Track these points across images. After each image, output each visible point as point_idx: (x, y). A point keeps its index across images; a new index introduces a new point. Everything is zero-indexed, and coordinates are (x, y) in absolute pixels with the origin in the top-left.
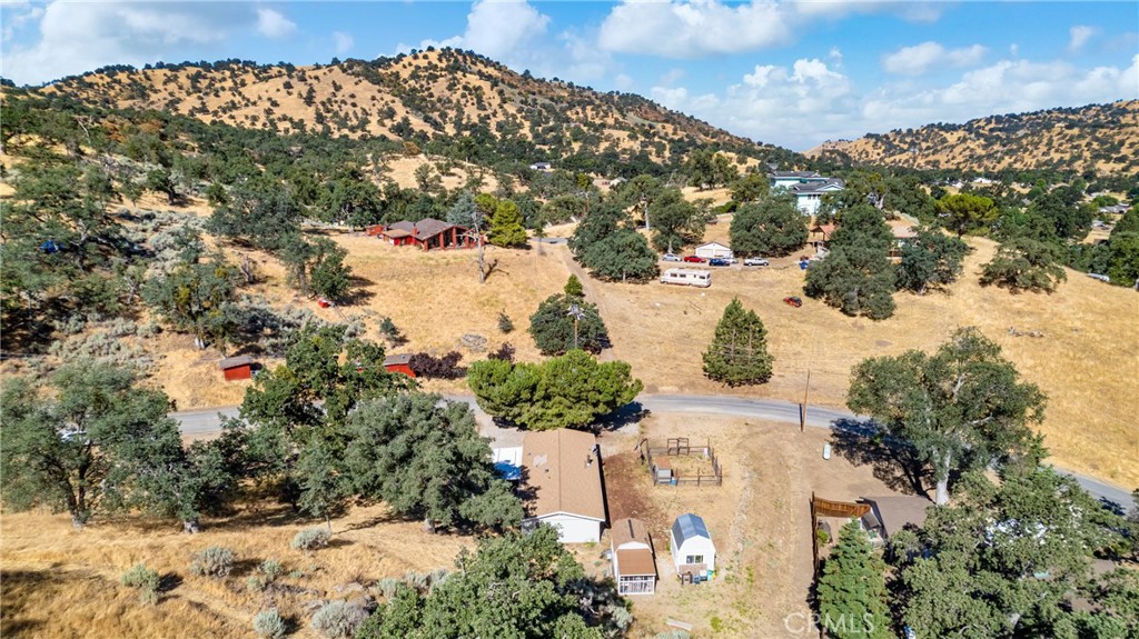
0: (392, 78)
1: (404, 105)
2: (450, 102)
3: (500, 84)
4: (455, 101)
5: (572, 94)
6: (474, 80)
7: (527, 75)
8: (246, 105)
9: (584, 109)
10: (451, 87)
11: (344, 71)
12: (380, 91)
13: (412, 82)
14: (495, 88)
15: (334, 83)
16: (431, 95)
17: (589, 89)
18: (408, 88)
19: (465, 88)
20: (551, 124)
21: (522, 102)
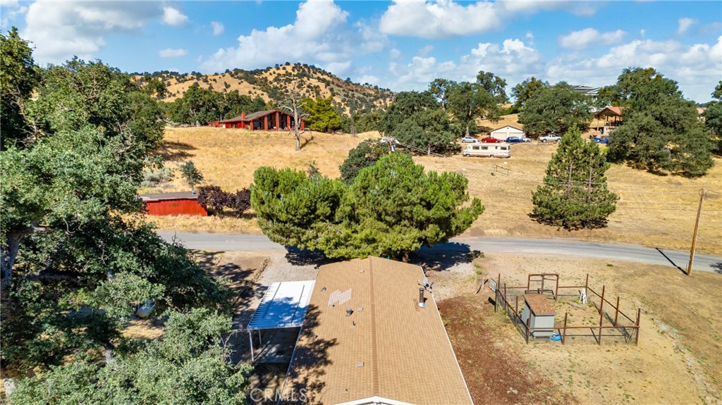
0: (263, 81)
1: (269, 97)
2: (299, 95)
3: (331, 85)
4: (302, 95)
5: (377, 92)
6: (314, 82)
7: (348, 81)
8: (169, 96)
9: (385, 100)
10: (300, 86)
11: (232, 76)
12: (254, 88)
13: (275, 83)
14: (328, 87)
15: (225, 83)
16: (287, 91)
17: (388, 90)
18: (272, 87)
19: (309, 86)
20: (363, 108)
21: (345, 95)
